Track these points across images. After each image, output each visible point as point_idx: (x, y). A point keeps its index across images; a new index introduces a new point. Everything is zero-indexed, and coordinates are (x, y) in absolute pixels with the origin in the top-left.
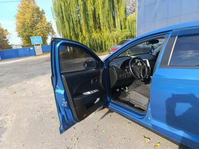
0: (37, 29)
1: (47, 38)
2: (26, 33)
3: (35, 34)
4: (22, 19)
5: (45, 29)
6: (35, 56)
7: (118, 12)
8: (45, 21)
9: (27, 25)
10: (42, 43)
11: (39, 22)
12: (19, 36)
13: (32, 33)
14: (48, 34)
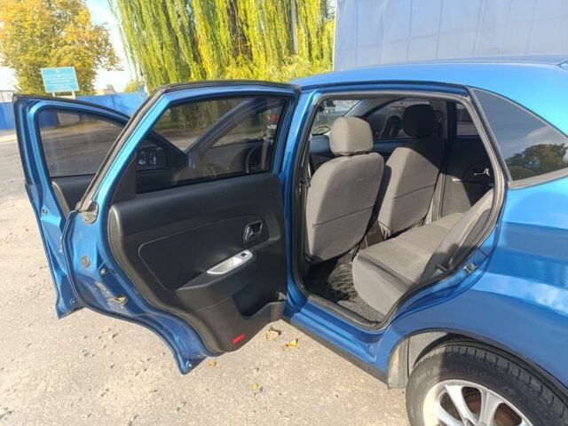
0: (62, 46)
1: (94, 73)
2: (28, 57)
3: (54, 60)
4: (15, 11)
5: (86, 44)
6: (57, 128)
7: (302, 8)
8: (87, 20)
9: (30, 30)
10: (78, 89)
11: (69, 23)
12: (5, 64)
13: (45, 55)
14: (97, 62)
